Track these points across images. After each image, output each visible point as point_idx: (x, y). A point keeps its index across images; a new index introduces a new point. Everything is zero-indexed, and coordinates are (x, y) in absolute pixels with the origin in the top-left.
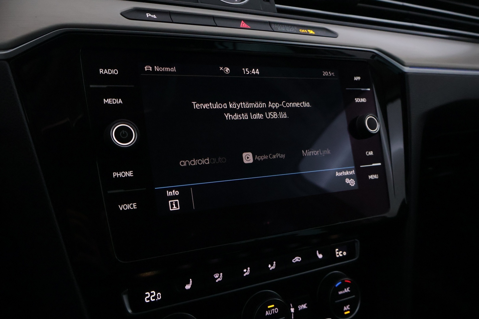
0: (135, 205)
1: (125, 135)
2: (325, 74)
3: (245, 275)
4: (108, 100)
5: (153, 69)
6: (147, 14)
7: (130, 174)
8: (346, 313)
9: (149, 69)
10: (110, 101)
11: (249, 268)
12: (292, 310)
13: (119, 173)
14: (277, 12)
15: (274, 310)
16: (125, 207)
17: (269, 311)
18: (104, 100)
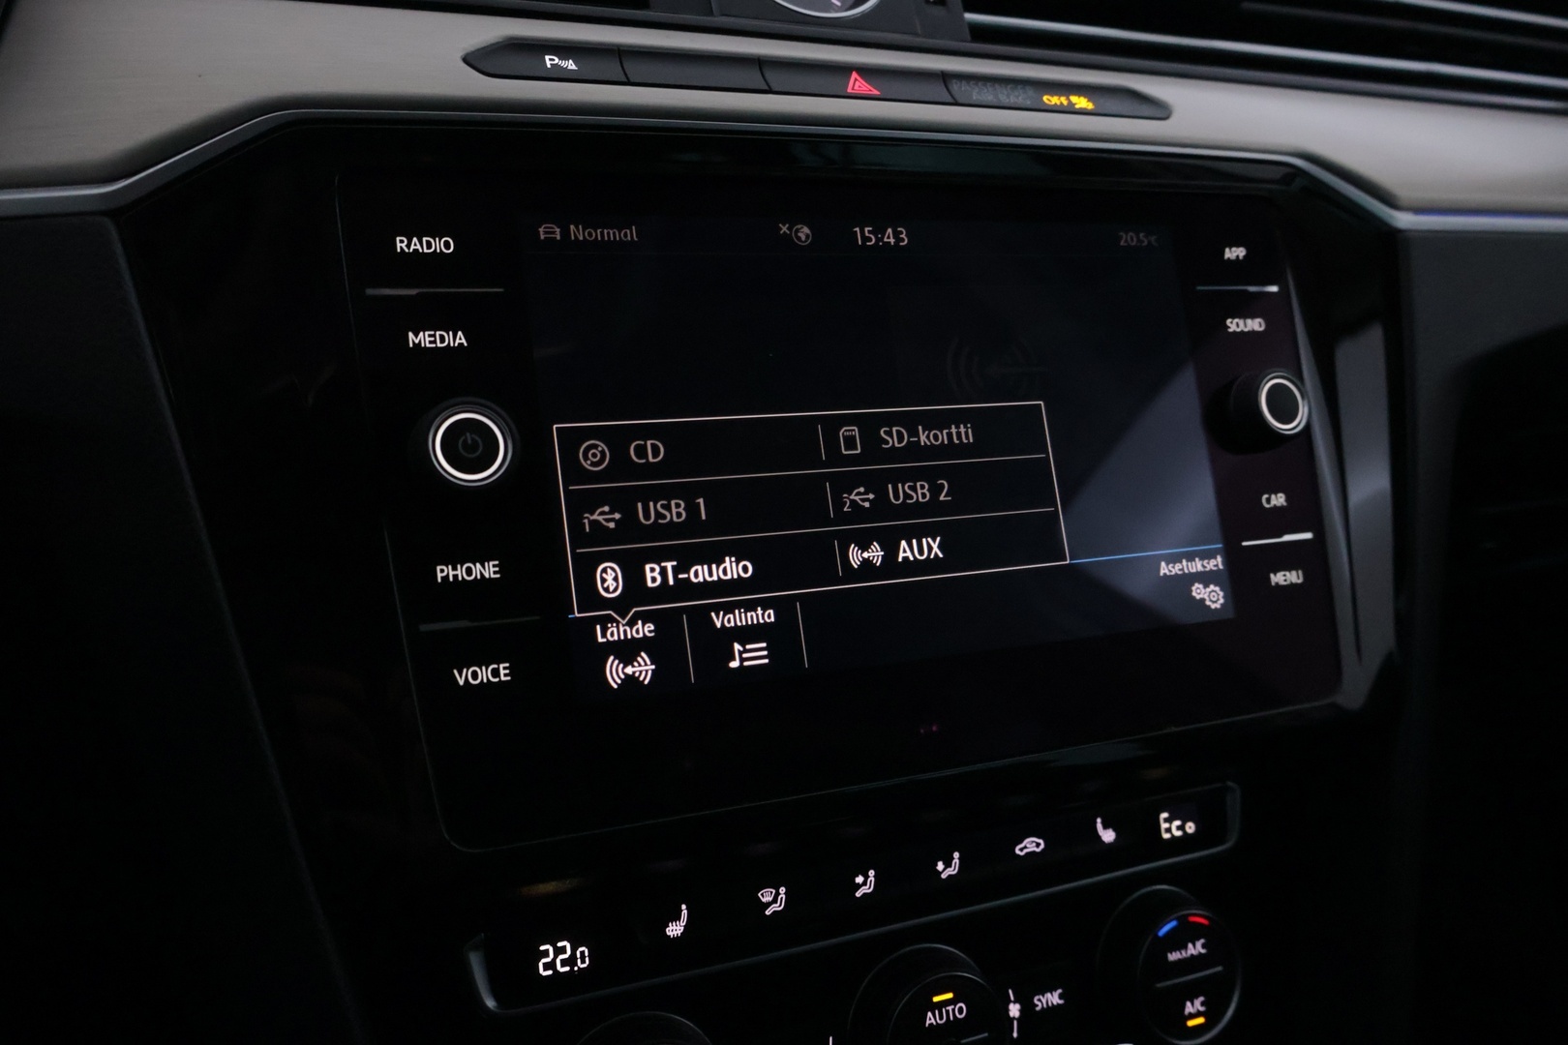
0: (505, 668)
1: (474, 447)
2: (1126, 241)
3: (858, 894)
4: (421, 334)
5: (565, 233)
6: (547, 58)
7: (490, 570)
8: (1191, 1023)
9: (554, 233)
10: (428, 339)
11: (872, 873)
12: (1014, 1010)
13: (455, 569)
14: (969, 38)
15: (953, 1010)
16: (475, 675)
17: (937, 1012)
18: (411, 335)
